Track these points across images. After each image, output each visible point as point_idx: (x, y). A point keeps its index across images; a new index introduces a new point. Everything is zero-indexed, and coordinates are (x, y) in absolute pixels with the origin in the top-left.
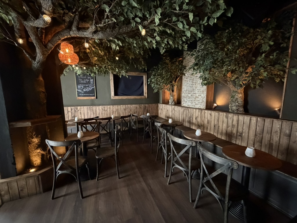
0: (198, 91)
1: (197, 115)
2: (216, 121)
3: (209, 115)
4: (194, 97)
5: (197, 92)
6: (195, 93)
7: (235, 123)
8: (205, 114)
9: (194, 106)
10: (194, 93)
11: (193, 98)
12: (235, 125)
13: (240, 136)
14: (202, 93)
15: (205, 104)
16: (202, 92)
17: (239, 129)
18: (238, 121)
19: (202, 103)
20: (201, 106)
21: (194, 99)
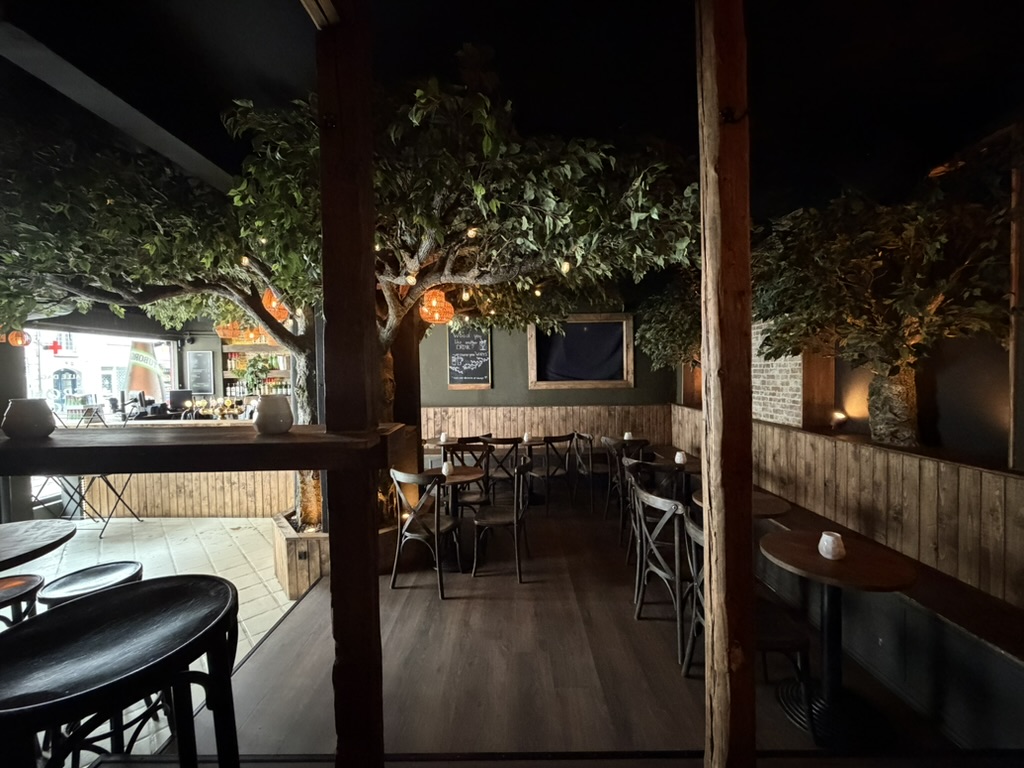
0: (781, 371)
1: (777, 447)
2: (828, 469)
3: (809, 449)
4: (771, 387)
5: (776, 373)
6: (773, 377)
7: (880, 476)
8: (798, 444)
9: (772, 417)
10: (769, 377)
11: (768, 392)
12: (881, 484)
13: (895, 519)
14: (791, 376)
15: (801, 413)
16: (790, 374)
17: (892, 496)
18: (888, 469)
19: (791, 407)
20: (790, 418)
21: (770, 394)
